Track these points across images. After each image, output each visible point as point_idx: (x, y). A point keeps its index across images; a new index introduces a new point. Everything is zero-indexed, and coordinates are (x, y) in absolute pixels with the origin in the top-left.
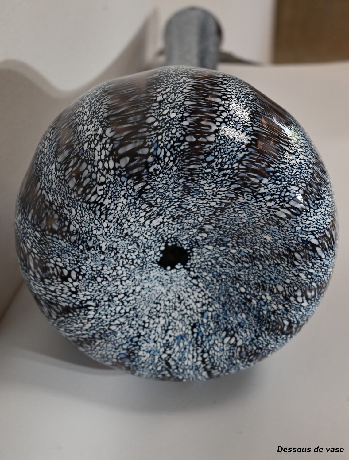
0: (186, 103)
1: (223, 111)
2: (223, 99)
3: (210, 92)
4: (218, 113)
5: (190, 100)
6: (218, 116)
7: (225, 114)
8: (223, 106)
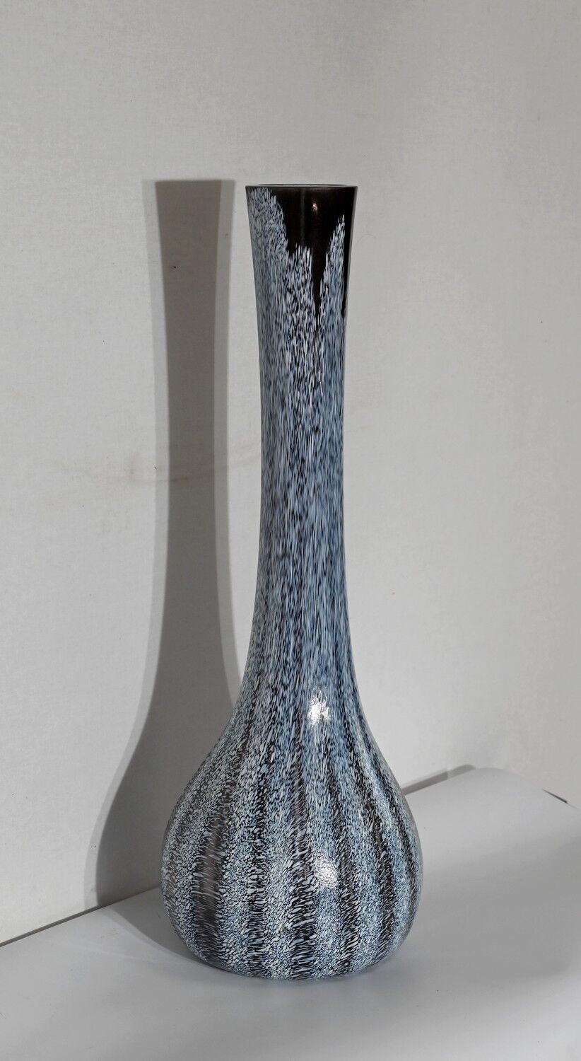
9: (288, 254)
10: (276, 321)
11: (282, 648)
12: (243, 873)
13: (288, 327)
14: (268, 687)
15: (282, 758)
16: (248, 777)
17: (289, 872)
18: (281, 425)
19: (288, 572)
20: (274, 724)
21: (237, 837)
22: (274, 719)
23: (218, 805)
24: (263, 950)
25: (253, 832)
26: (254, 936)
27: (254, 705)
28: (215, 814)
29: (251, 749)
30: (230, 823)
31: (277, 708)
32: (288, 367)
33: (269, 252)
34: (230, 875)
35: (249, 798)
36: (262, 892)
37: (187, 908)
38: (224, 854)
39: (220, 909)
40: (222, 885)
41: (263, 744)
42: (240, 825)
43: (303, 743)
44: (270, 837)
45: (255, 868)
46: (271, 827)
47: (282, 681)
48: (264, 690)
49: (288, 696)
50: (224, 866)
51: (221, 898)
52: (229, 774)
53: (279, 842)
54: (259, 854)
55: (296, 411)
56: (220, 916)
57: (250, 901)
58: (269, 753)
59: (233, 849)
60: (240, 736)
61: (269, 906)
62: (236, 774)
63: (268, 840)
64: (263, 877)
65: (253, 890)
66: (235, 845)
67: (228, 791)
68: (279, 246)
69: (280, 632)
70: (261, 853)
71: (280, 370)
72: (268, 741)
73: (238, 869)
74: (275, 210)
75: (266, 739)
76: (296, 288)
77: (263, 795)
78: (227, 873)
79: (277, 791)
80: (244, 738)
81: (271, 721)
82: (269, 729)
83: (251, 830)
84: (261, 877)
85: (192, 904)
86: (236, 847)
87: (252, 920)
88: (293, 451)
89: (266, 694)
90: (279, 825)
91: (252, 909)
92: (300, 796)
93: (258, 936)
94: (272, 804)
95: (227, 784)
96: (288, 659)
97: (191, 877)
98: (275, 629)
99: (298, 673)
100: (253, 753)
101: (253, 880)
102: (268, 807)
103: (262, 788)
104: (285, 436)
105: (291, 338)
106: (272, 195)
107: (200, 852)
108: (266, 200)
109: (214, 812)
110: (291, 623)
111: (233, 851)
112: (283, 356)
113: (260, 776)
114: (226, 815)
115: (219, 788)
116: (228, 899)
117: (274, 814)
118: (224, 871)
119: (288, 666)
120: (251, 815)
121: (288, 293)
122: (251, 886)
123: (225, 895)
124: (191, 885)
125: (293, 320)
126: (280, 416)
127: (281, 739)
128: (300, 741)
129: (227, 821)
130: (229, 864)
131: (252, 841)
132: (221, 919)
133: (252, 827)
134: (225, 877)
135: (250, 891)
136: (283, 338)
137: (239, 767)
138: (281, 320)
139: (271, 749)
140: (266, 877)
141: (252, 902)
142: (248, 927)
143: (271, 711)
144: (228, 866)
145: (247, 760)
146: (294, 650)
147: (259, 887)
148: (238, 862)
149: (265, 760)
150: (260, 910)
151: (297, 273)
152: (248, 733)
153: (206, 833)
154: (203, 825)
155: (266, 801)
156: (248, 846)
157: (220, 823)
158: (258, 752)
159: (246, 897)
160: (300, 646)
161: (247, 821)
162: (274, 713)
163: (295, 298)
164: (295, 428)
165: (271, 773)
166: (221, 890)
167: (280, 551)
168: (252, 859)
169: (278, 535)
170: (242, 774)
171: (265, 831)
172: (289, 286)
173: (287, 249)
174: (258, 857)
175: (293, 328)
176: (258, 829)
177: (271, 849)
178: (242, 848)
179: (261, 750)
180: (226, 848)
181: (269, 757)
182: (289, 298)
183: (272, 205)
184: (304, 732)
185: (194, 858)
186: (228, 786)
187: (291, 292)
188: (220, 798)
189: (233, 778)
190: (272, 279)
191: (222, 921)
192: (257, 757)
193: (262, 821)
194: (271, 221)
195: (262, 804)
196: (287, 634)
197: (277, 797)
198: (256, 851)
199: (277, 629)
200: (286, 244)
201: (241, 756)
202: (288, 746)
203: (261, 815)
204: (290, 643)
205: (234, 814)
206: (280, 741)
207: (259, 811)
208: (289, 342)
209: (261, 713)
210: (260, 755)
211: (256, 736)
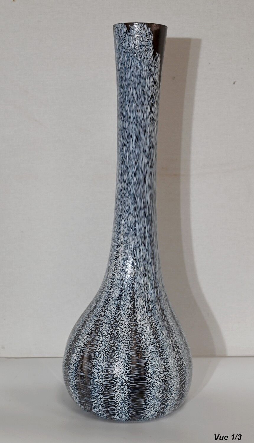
0: (103, 409)
1: (116, 412)
2: (116, 407)
3: (110, 404)
4: (115, 413)
5: (104, 408)
6: (115, 414)
7: (117, 413)
8: (116, 410)
9: (153, 57)
10: (144, 91)
11: (146, 253)
12: (158, 367)
13: (150, 93)
14: (141, 273)
15: (155, 307)
16: (143, 320)
17: (176, 360)
18: (144, 143)
19: (147, 215)
20: (147, 291)
21: (149, 350)
22: (147, 288)
23: (131, 337)
24: (167, 403)
25: (156, 345)
26: (164, 397)
27: (133, 284)
28: (132, 343)
29: (138, 306)
30: (143, 345)
31: (147, 283)
32: (148, 114)
33: (143, 56)
34: (151, 370)
35: (148, 330)
36: (168, 374)
37: (125, 395)
38: (145, 361)
39: (148, 389)
40: (148, 376)
41: (144, 302)
42: (149, 344)
43: (160, 298)
44: (164, 346)
45: (162, 363)
46: (163, 341)
47: (147, 269)
48: (139, 276)
49: (151, 276)
50: (147, 367)
51: (148, 384)
52: (130, 321)
53: (168, 347)
54: (162, 356)
55: (151, 135)
56: (148, 393)
57: (163, 380)
58: (149, 306)
59: (150, 357)
60: (128, 301)
61: (171, 380)
62: (135, 320)
63: (164, 347)
64: (167, 366)
65: (164, 374)
66: (150, 355)
67: (134, 329)
68: (149, 53)
69: (144, 245)
70: (163, 355)
71: (144, 115)
72: (146, 300)
73: (155, 366)
74: (149, 34)
75: (145, 299)
76: (154, 74)
77: (153, 326)
78: (150, 370)
79: (158, 323)
80: (132, 302)
81: (146, 290)
82: (145, 294)
83: (155, 345)
84: (166, 366)
85: (129, 392)
86: (151, 355)
87: (164, 389)
88: (149, 155)
89: (141, 277)
90: (165, 339)
91: (164, 384)
92: (167, 323)
93: (166, 396)
94: (159, 330)
95: (132, 326)
96: (149, 258)
97: (127, 378)
98: (142, 244)
99: (153, 264)
100: (141, 308)
101: (163, 369)
102: (158, 332)
103: (152, 323)
104: (145, 148)
105: (151, 99)
106: (148, 27)
107: (130, 363)
108: (144, 29)
109: (130, 342)
110: (149, 240)
111: (150, 358)
112: (147, 108)
113: (148, 318)
114: (139, 341)
115: (128, 330)
116: (152, 382)
117: (162, 334)
118: (148, 369)
119: (149, 262)
120: (152, 338)
121: (151, 77)
122: (163, 372)
123: (150, 381)
124: (128, 382)
125: (152, 90)
126: (143, 138)
127: (152, 298)
128: (159, 297)
129: (141, 344)
130: (150, 365)
131: (157, 350)
132: (148, 394)
133: (155, 343)
134: (149, 372)
135: (162, 375)
136: (147, 99)
137: (135, 316)
138: (146, 90)
139: (149, 304)
140: (168, 366)
141: (164, 380)
142: (162, 394)
143: (144, 285)
144: (150, 366)
145: (138, 312)
146: (151, 253)
147: (166, 372)
148: (154, 363)
149: (148, 309)
150: (167, 383)
151: (156, 67)
152: (134, 299)
153: (130, 353)
154: (127, 350)
155: (156, 329)
156: (156, 353)
157: (137, 346)
158: (143, 306)
159: (161, 379)
160: (153, 251)
161: (151, 341)
162: (146, 286)
163: (154, 79)
164: (150, 144)
165: (153, 315)
166: (148, 379)
167: (142, 205)
168: (160, 359)
169: (141, 197)
170: (138, 319)
171: (161, 343)
172: (152, 73)
173: (153, 55)
174: (162, 357)
175: (152, 94)
176: (158, 344)
177: (166, 352)
178: (154, 355)
179: (144, 305)
180: (146, 357)
181: (149, 307)
182: (151, 79)
183: (147, 32)
184: (159, 292)
185: (127, 367)
186: (133, 327)
187: (152, 76)
188: (130, 334)
189: (134, 323)
190: (143, 70)
191: (149, 394)
192: (144, 309)
193: (158, 339)
194: (146, 40)
195: (155, 331)
196: (148, 246)
197: (160, 326)
198: (161, 355)
199: (143, 245)
200: (152, 52)
201: (134, 311)
202: (155, 300)
203: (156, 336)
204: (149, 250)
205: (144, 339)
206: (152, 299)
207: (155, 335)
208: (149, 101)
209: (139, 287)
210: (145, 308)
211: (139, 299)
